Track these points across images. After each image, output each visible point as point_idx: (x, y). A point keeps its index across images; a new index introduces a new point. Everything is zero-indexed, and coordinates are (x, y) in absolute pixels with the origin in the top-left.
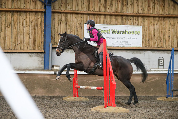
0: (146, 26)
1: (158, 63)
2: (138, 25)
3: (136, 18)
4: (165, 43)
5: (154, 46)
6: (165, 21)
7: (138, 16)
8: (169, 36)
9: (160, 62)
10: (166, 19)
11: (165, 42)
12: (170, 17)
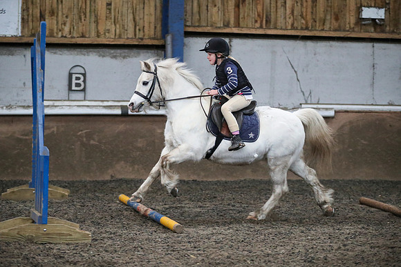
4: (93, 26)
5: (60, 33)
9: (74, 81)
11: (97, 22)
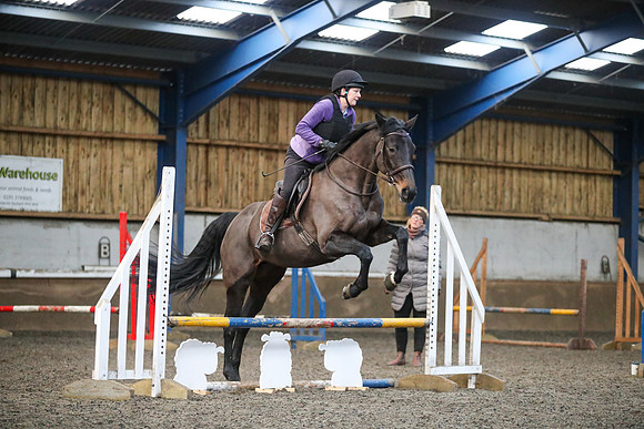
0: (71, 160)
1: (97, 251)
2: (54, 156)
3: (51, 139)
4: (110, 203)
5: (88, 210)
6: (112, 148)
7: (55, 136)
8: (121, 186)
9: (103, 250)
10: (115, 143)
11: (112, 200)
12: (123, 140)
